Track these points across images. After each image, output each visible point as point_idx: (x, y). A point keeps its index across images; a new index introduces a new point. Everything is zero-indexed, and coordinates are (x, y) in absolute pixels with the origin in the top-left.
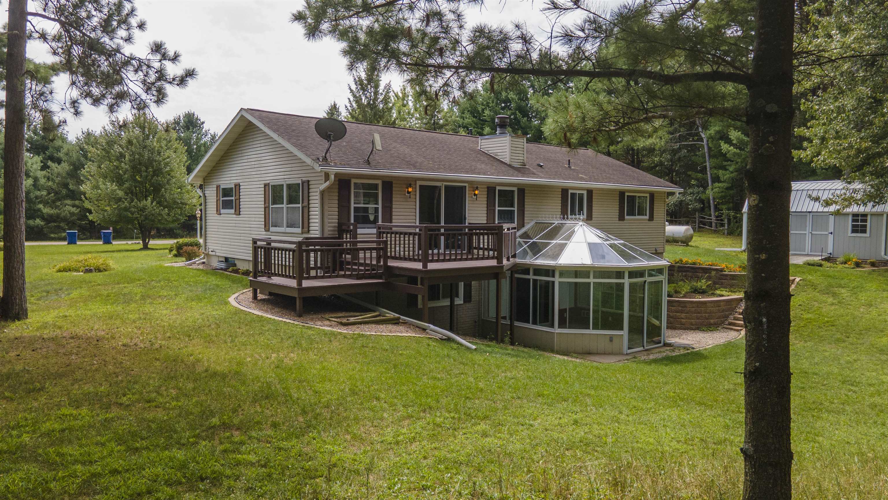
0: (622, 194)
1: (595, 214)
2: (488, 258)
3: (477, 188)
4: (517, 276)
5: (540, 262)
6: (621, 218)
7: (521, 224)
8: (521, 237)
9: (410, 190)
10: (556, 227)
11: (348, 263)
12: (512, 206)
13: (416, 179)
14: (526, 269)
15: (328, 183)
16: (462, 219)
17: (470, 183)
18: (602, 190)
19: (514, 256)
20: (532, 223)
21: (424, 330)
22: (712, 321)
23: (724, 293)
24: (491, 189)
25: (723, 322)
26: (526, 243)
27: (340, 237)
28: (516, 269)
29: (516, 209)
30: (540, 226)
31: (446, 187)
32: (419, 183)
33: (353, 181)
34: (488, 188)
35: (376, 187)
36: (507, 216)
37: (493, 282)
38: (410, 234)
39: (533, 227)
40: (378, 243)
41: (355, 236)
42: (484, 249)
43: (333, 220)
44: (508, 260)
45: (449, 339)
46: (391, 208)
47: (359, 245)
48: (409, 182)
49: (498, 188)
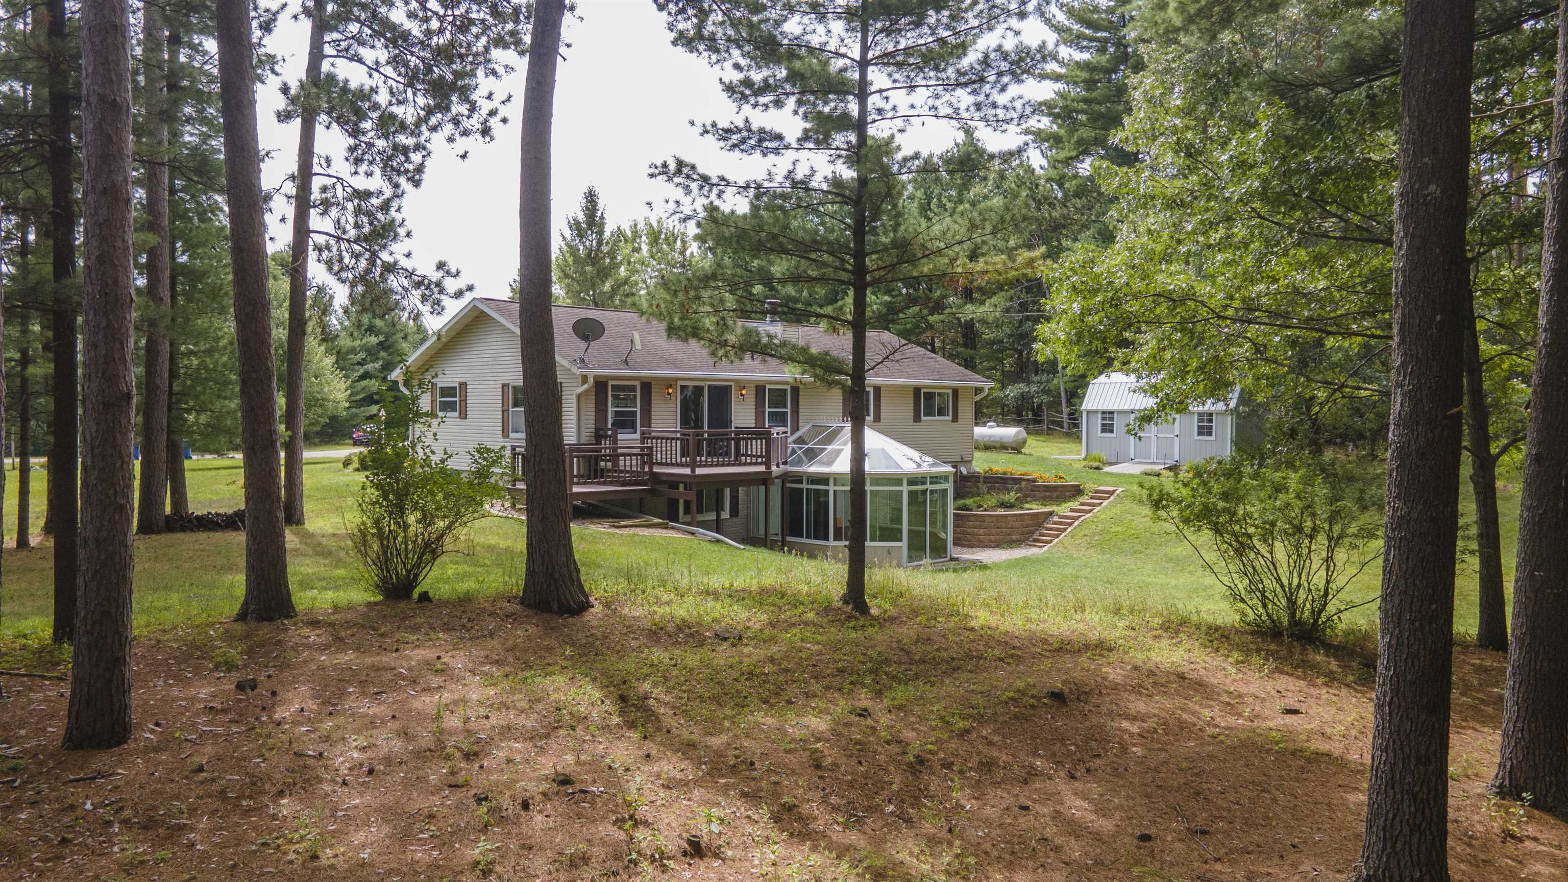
0: (917, 390)
1: (883, 415)
2: (756, 464)
3: (744, 388)
4: (789, 485)
5: (814, 469)
6: (917, 419)
7: (795, 429)
8: (795, 442)
9: (670, 391)
10: (834, 431)
11: (609, 471)
12: (785, 407)
13: (677, 379)
14: (798, 478)
15: (586, 386)
16: (727, 423)
17: (737, 381)
18: (892, 386)
19: (785, 463)
20: (808, 427)
21: (693, 534)
22: (1014, 537)
23: (1033, 506)
24: (760, 389)
25: (1027, 539)
26: (800, 449)
27: (598, 442)
28: (785, 477)
29: (789, 410)
30: (817, 429)
31: (709, 387)
32: (680, 383)
33: (610, 383)
34: (757, 386)
35: (632, 389)
36: (779, 419)
37: (762, 488)
38: (673, 439)
39: (808, 431)
40: (642, 449)
41: (615, 441)
42: (752, 456)
43: (589, 426)
44: (778, 466)
45: (718, 541)
46: (650, 411)
47: (620, 451)
48: (669, 383)
49: (768, 387)
